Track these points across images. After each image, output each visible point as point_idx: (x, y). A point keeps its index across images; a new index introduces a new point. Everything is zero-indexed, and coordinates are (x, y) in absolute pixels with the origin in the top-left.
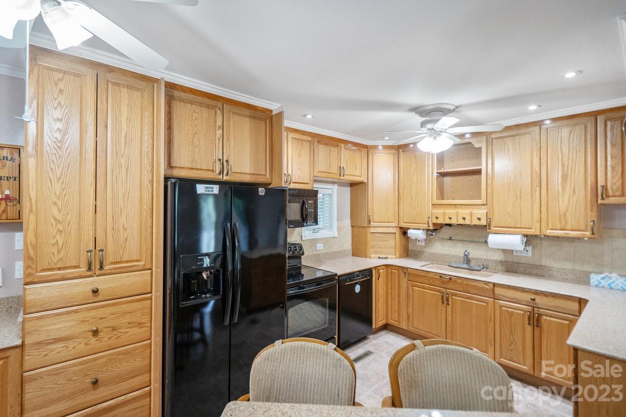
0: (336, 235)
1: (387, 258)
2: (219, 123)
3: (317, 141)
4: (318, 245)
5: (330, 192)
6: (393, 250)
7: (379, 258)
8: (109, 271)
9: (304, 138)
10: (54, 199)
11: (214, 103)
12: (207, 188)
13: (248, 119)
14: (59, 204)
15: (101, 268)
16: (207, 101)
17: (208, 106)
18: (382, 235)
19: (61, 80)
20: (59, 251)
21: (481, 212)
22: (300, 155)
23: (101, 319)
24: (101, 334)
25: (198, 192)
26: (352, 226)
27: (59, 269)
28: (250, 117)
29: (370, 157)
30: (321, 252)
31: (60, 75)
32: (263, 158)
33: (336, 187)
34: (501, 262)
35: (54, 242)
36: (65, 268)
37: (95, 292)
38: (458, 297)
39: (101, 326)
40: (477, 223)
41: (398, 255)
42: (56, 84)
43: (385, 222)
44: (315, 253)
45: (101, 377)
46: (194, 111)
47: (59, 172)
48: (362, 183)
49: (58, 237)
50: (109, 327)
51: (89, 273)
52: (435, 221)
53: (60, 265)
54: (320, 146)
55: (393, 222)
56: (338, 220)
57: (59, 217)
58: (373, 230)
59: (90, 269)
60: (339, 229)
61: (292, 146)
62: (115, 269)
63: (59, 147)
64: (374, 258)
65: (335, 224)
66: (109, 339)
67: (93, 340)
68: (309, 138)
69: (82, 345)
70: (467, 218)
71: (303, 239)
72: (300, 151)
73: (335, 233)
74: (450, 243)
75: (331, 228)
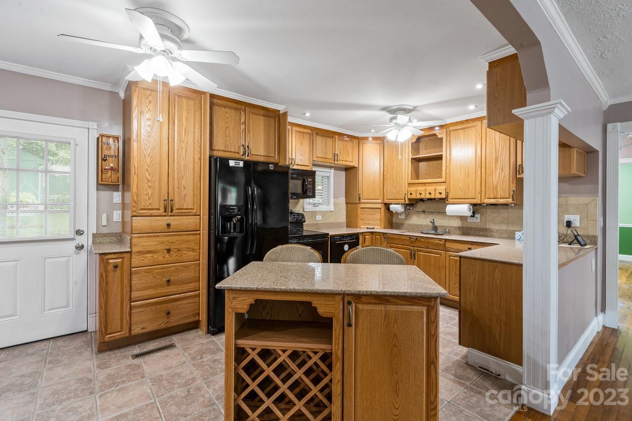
0: (333, 210)
1: (374, 228)
2: (243, 120)
3: (316, 133)
4: (317, 217)
5: (327, 174)
6: (379, 222)
7: (367, 228)
8: (176, 214)
9: (305, 130)
10: (147, 167)
11: (239, 106)
12: (236, 162)
13: (262, 117)
14: (149, 170)
15: (172, 211)
16: (235, 105)
17: (236, 109)
18: (370, 210)
19: (150, 95)
20: (149, 199)
21: (442, 188)
22: (301, 144)
23: (172, 243)
24: (172, 252)
25: (230, 165)
26: (346, 203)
27: (149, 209)
28: (264, 116)
29: (361, 146)
30: (319, 222)
31: (149, 92)
32: (273, 145)
33: (333, 171)
34: (459, 228)
35: (146, 193)
36: (152, 209)
37: (169, 225)
38: (422, 252)
39: (173, 247)
40: (438, 196)
41: (383, 226)
42: (147, 98)
43: (372, 199)
44: (315, 222)
45: (172, 278)
46: (226, 113)
47: (149, 151)
48: (353, 168)
49: (149, 190)
50: (176, 249)
51: (165, 214)
52: (410, 197)
53: (150, 207)
54: (318, 137)
55: (378, 199)
56: (335, 197)
57: (149, 178)
58: (362, 206)
59: (165, 211)
60: (335, 205)
61: (296, 137)
62: (179, 213)
63: (149, 136)
64: (362, 228)
65: (332, 201)
66: (176, 256)
67: (167, 256)
68: (309, 131)
69: (161, 258)
70: (433, 193)
71: (305, 210)
72: (302, 141)
73: (332, 208)
74: (423, 215)
75: (328, 204)
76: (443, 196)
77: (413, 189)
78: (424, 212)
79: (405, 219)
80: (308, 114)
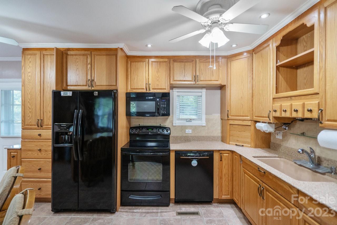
0: (204, 125)
1: (243, 146)
2: (89, 61)
3: (173, 61)
4: (187, 130)
6: (249, 140)
7: (236, 145)
8: (45, 128)
9: (162, 60)
10: (29, 100)
11: (86, 52)
13: (105, 57)
14: (30, 102)
15: (42, 126)
16: (83, 52)
17: (84, 55)
18: (240, 127)
19: (30, 58)
20: (30, 119)
23: (42, 146)
24: (42, 152)
25: (62, 95)
26: (221, 119)
27: (30, 125)
28: (107, 55)
29: (229, 64)
30: (190, 135)
31: (30, 56)
32: (114, 76)
35: (29, 115)
36: (32, 125)
37: (40, 135)
39: (43, 149)
40: (308, 115)
41: (253, 145)
42: (29, 60)
43: (241, 116)
44: (184, 135)
45: (43, 169)
46: (77, 59)
47: (30, 91)
49: (30, 114)
50: (44, 150)
51: (38, 128)
53: (30, 124)
54: (175, 64)
55: (248, 116)
56: (206, 114)
57: (30, 107)
58: (231, 122)
59: (38, 126)
60: (207, 120)
62: (46, 127)
63: (30, 82)
64: (232, 144)
65: (204, 117)
66: (45, 154)
67: (39, 153)
68: (166, 60)
69: (36, 154)
70: (300, 110)
71: (174, 125)
72: (158, 70)
73: (203, 123)
74: (302, 139)
75: (200, 119)
76: (315, 115)
77: (277, 105)
78: (303, 134)
79: (282, 140)
80: (149, 46)
